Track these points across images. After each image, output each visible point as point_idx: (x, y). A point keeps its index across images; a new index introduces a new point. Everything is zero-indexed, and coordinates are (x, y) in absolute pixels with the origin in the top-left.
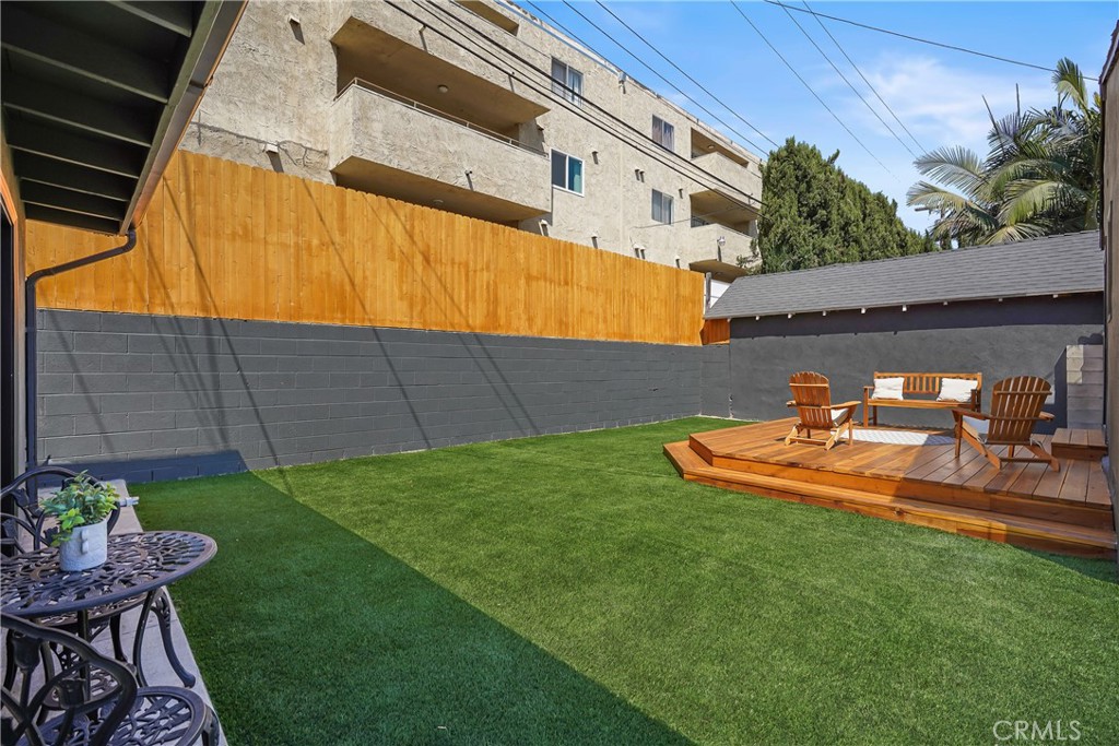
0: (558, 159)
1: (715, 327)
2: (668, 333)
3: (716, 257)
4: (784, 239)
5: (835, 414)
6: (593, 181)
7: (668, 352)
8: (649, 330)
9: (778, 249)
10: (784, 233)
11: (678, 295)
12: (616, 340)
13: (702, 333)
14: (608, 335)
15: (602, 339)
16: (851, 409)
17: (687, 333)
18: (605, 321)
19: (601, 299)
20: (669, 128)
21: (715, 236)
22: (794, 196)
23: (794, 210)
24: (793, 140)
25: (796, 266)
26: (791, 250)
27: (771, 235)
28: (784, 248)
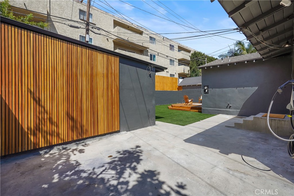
0: (151, 55)
1: (180, 87)
2: (171, 89)
3: (183, 72)
4: (194, 70)
5: (189, 101)
6: (158, 59)
7: (171, 92)
8: (167, 88)
9: (193, 72)
10: (194, 69)
11: (173, 82)
12: (161, 90)
13: (178, 88)
14: (160, 89)
15: (159, 90)
16: (192, 100)
17: (175, 88)
18: (160, 87)
19: (159, 83)
20: (173, 46)
21: (183, 68)
22: (196, 62)
23: (196, 65)
24: (195, 51)
25: (196, 75)
26: (195, 72)
27: (192, 69)
28: (194, 72)
